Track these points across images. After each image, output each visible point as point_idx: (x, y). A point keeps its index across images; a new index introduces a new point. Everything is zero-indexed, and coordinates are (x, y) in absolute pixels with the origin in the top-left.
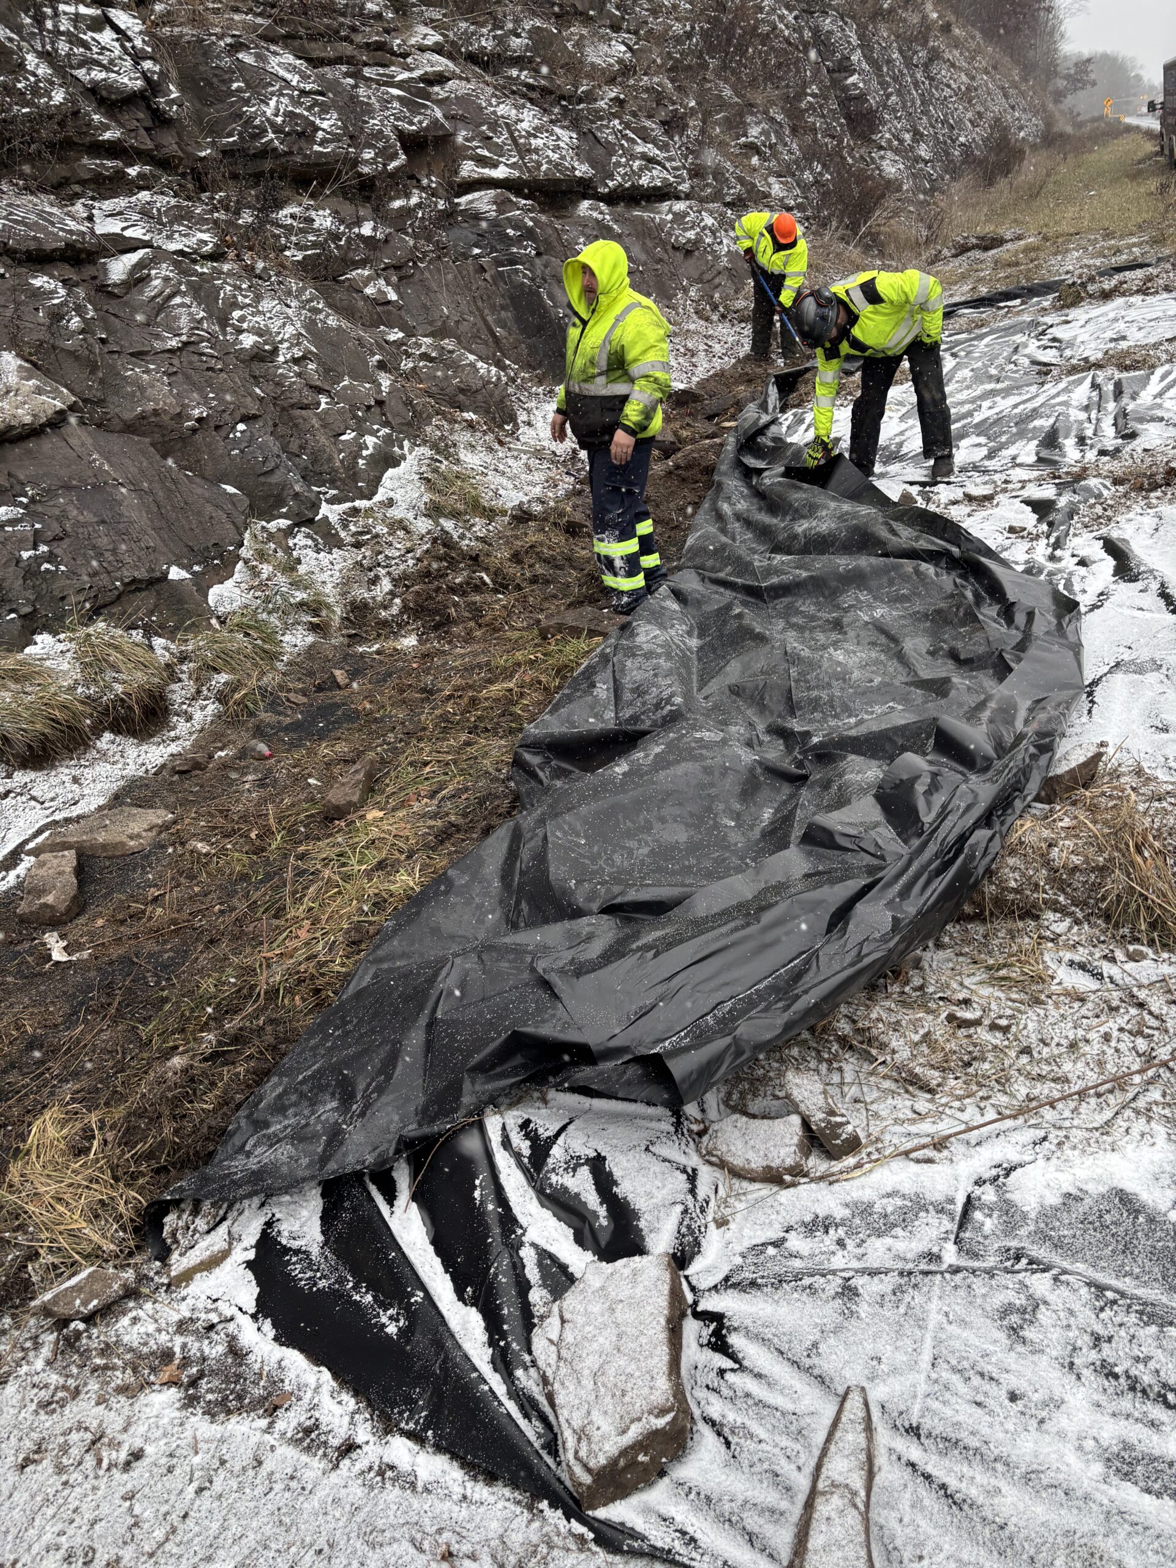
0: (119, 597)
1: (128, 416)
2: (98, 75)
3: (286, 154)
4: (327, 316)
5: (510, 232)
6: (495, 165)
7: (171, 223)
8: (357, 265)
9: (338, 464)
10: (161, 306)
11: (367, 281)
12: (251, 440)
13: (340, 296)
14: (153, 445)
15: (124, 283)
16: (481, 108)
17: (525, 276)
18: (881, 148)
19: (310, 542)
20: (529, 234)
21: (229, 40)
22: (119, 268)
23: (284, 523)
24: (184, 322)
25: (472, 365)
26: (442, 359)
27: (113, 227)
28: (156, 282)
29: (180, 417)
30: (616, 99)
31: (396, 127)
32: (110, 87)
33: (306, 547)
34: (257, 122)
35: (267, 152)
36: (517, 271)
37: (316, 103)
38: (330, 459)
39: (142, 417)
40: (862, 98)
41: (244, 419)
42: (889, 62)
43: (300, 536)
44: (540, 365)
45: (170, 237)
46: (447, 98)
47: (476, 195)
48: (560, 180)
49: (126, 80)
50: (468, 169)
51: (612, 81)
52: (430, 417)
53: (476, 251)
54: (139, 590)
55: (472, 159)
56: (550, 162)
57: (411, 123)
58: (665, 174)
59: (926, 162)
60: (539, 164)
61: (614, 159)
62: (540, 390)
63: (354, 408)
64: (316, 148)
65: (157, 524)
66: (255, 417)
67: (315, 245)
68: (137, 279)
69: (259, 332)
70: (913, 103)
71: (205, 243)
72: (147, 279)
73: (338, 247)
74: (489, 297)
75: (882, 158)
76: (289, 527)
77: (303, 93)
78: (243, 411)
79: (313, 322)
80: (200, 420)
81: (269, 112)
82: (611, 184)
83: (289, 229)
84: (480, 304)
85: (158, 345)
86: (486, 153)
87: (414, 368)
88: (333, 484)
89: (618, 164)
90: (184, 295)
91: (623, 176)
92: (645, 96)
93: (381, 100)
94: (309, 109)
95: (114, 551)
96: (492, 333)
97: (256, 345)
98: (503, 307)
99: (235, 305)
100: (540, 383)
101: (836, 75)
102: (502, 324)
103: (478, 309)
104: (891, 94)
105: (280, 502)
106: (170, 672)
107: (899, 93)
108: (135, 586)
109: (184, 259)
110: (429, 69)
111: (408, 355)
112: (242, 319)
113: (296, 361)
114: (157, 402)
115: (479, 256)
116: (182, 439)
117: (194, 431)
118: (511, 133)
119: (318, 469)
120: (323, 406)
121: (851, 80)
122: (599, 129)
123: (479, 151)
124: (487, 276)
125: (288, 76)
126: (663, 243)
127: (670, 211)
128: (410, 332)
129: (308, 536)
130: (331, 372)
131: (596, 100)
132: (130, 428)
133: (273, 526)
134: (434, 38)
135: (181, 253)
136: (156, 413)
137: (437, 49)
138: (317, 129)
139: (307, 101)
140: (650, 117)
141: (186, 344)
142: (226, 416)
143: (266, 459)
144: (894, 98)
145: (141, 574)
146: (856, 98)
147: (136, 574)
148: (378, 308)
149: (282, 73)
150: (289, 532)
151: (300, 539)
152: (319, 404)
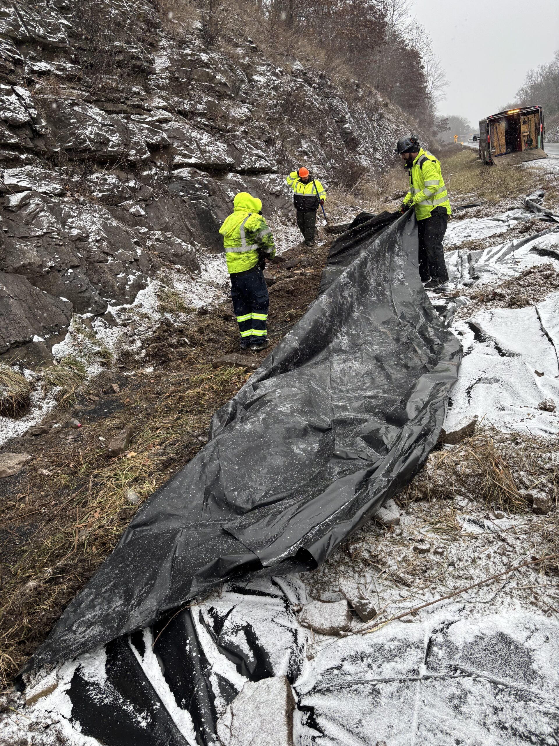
0: (8, 350)
1: (16, 265)
2: (8, 114)
3: (95, 151)
4: (112, 221)
5: (197, 186)
6: (190, 158)
7: (41, 180)
8: (126, 199)
9: (116, 288)
10: (34, 216)
11: (131, 206)
12: (75, 276)
13: (118, 212)
14: (28, 279)
15: (17, 206)
16: (184, 134)
17: (204, 205)
18: (360, 154)
19: (102, 324)
20: (205, 186)
21: (70, 101)
22: (15, 199)
23: (89, 315)
24: (45, 223)
25: (179, 244)
26: (166, 241)
27: (14, 181)
28: (33, 206)
29: (41, 266)
30: (244, 132)
31: (146, 141)
32: (13, 120)
33: (100, 326)
34: (82, 137)
35: (87, 150)
36: (200, 203)
37: (109, 130)
38: (112, 286)
39: (24, 266)
40: (351, 133)
41: (72, 267)
42: (362, 119)
43: (97, 321)
44: (211, 244)
45: (40, 186)
46: (169, 129)
47: (182, 170)
48: (219, 164)
49: (21, 117)
50: (178, 159)
51: (242, 124)
52: (160, 267)
53: (182, 194)
54: (18, 347)
55: (179, 154)
56: (215, 157)
57: (153, 139)
58: (266, 163)
59: (379, 160)
60: (210, 158)
61: (243, 156)
62: (211, 255)
63: (124, 262)
64: (109, 149)
65: (28, 315)
66: (77, 266)
67: (108, 190)
68: (23, 204)
69: (80, 228)
70: (373, 136)
71: (57, 189)
72: (28, 204)
73: (118, 191)
74: (187, 214)
75: (360, 158)
76: (92, 317)
77: (104, 125)
78: (72, 263)
79: (106, 224)
80: (51, 267)
81: (88, 133)
82: (242, 166)
83: (96, 183)
84: (183, 217)
85: (32, 234)
86: (186, 152)
87: (152, 245)
88: (112, 297)
89: (245, 158)
90: (45, 211)
91: (247, 163)
92: (257, 130)
93: (138, 129)
94: (106, 132)
95: (6, 329)
96: (189, 230)
97: (79, 234)
98: (194, 219)
99: (70, 216)
100: (211, 253)
101: (339, 124)
102: (193, 226)
103: (182, 219)
104: (363, 132)
105: (87, 304)
106: (32, 386)
107: (367, 131)
108: (16, 345)
109: (46, 196)
110: (161, 117)
111: (150, 239)
112: (73, 222)
113: (97, 241)
114: (30, 259)
115: (183, 196)
116: (42, 276)
117: (48, 272)
118: (198, 144)
119: (106, 290)
120: (110, 261)
121: (346, 126)
122: (237, 143)
123: (183, 151)
124: (186, 204)
125: (97, 118)
126: (266, 192)
127: (269, 178)
128: (150, 229)
129: (101, 321)
130: (114, 246)
131: (235, 131)
132: (17, 271)
133: (84, 316)
134: (163, 103)
135: (45, 193)
136: (30, 264)
137: (165, 108)
138: (109, 141)
139: (105, 129)
140: (259, 139)
141: (45, 233)
142: (63, 266)
143: (82, 286)
144: (364, 133)
145: (20, 339)
146: (348, 133)
147: (17, 339)
148: (136, 218)
149: (94, 116)
150: (92, 319)
151: (97, 323)
152: (107, 260)
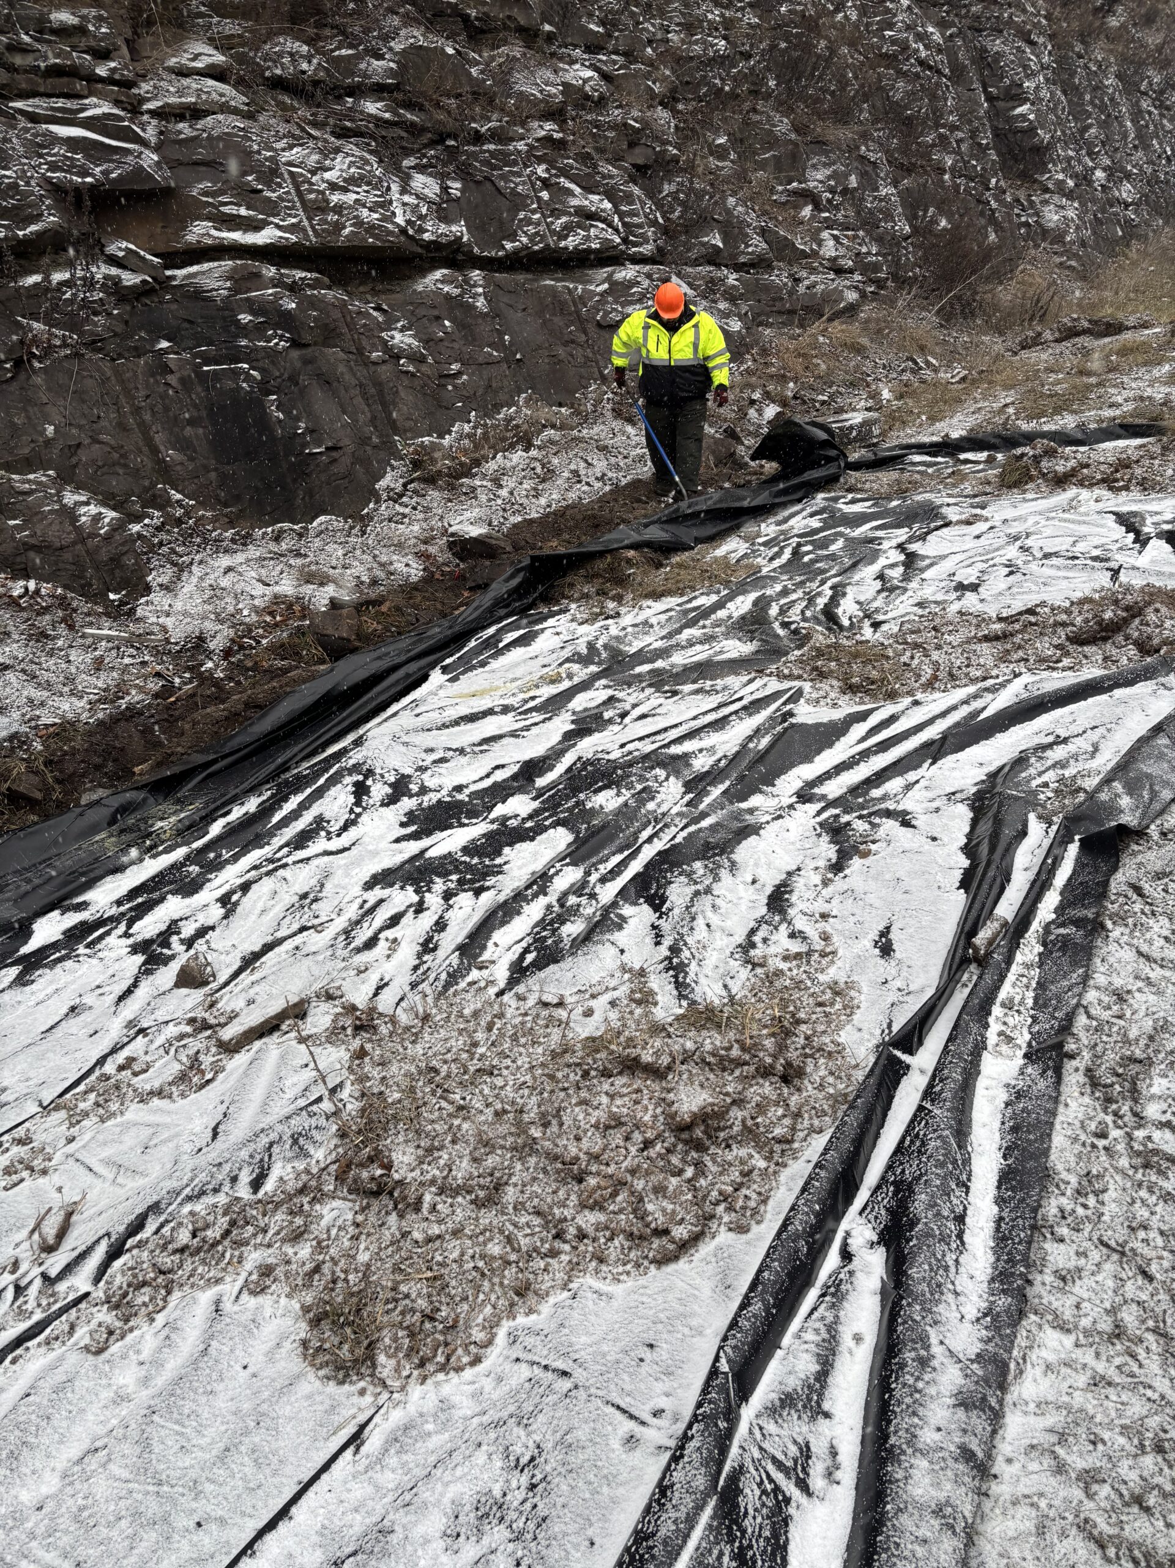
5: (245, 318)
16: (250, 153)
18: (1046, 190)
31: (48, 181)
36: (236, 373)
40: (1031, 131)
46: (196, 138)
47: (206, 266)
50: (200, 231)
51: (547, 116)
53: (164, 344)
55: (209, 218)
56: (359, 223)
57: (84, 174)
58: (610, 235)
60: (338, 227)
61: (521, 215)
74: (167, 409)
75: (1046, 202)
82: (509, 246)
86: (243, 212)
89: (529, 222)
92: (611, 134)
98: (191, 422)
100: (231, 524)
101: (1001, 104)
103: (141, 424)
107: (1104, 125)
115: (166, 351)
118: (299, 186)
121: (1019, 110)
122: (503, 177)
123: (226, 209)
124: (172, 379)
126: (581, 322)
127: (609, 279)
131: (512, 140)
134: (216, 58)
137: (217, 74)
140: (615, 160)
146: (1023, 131)
